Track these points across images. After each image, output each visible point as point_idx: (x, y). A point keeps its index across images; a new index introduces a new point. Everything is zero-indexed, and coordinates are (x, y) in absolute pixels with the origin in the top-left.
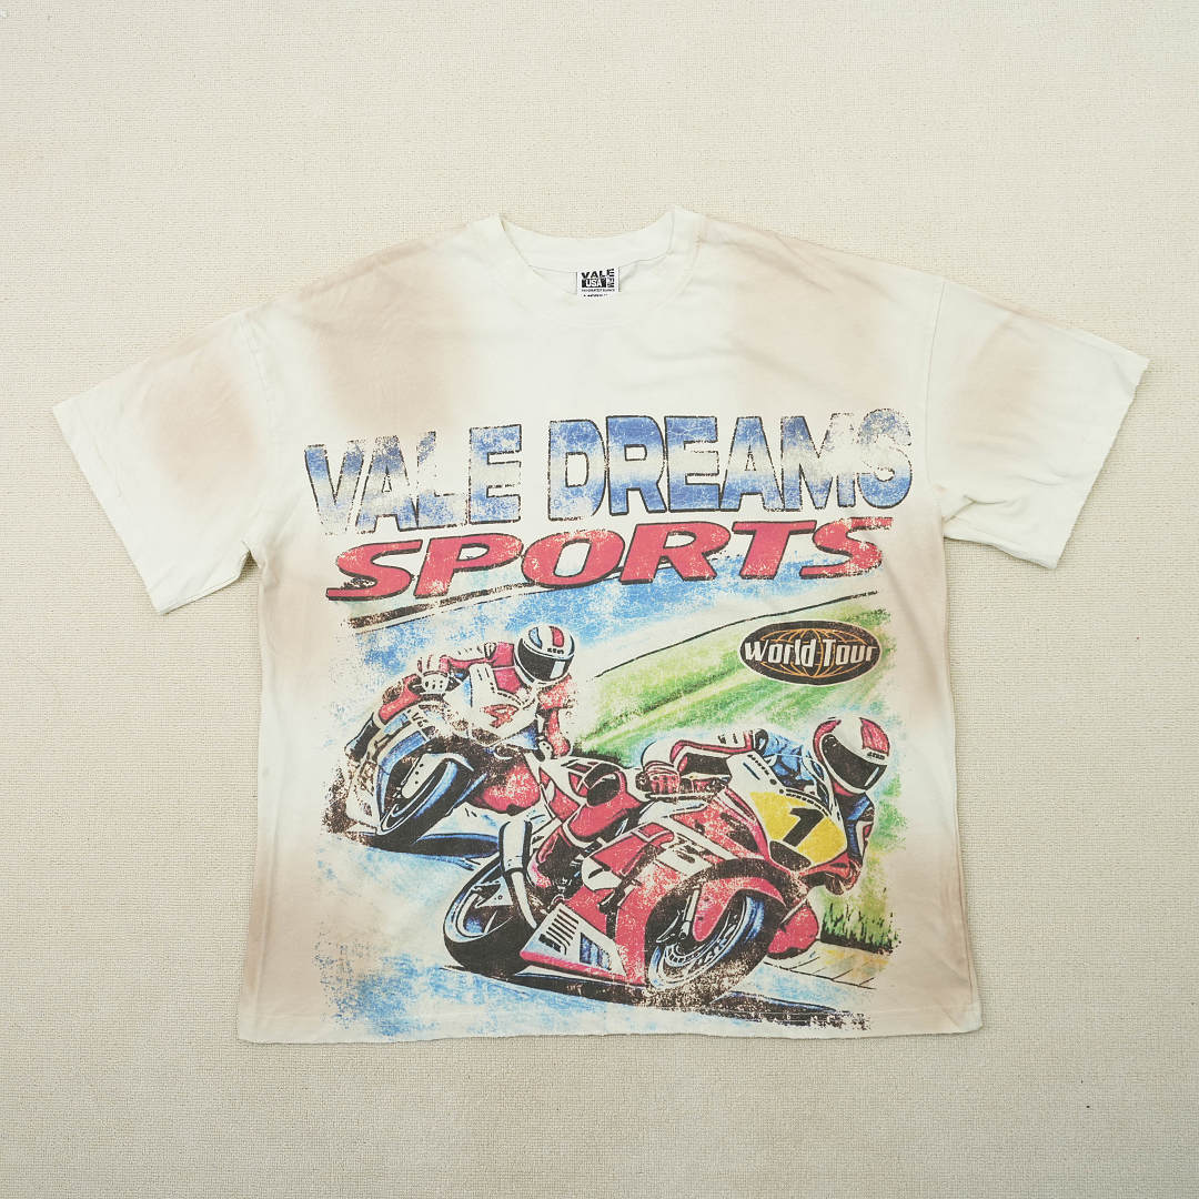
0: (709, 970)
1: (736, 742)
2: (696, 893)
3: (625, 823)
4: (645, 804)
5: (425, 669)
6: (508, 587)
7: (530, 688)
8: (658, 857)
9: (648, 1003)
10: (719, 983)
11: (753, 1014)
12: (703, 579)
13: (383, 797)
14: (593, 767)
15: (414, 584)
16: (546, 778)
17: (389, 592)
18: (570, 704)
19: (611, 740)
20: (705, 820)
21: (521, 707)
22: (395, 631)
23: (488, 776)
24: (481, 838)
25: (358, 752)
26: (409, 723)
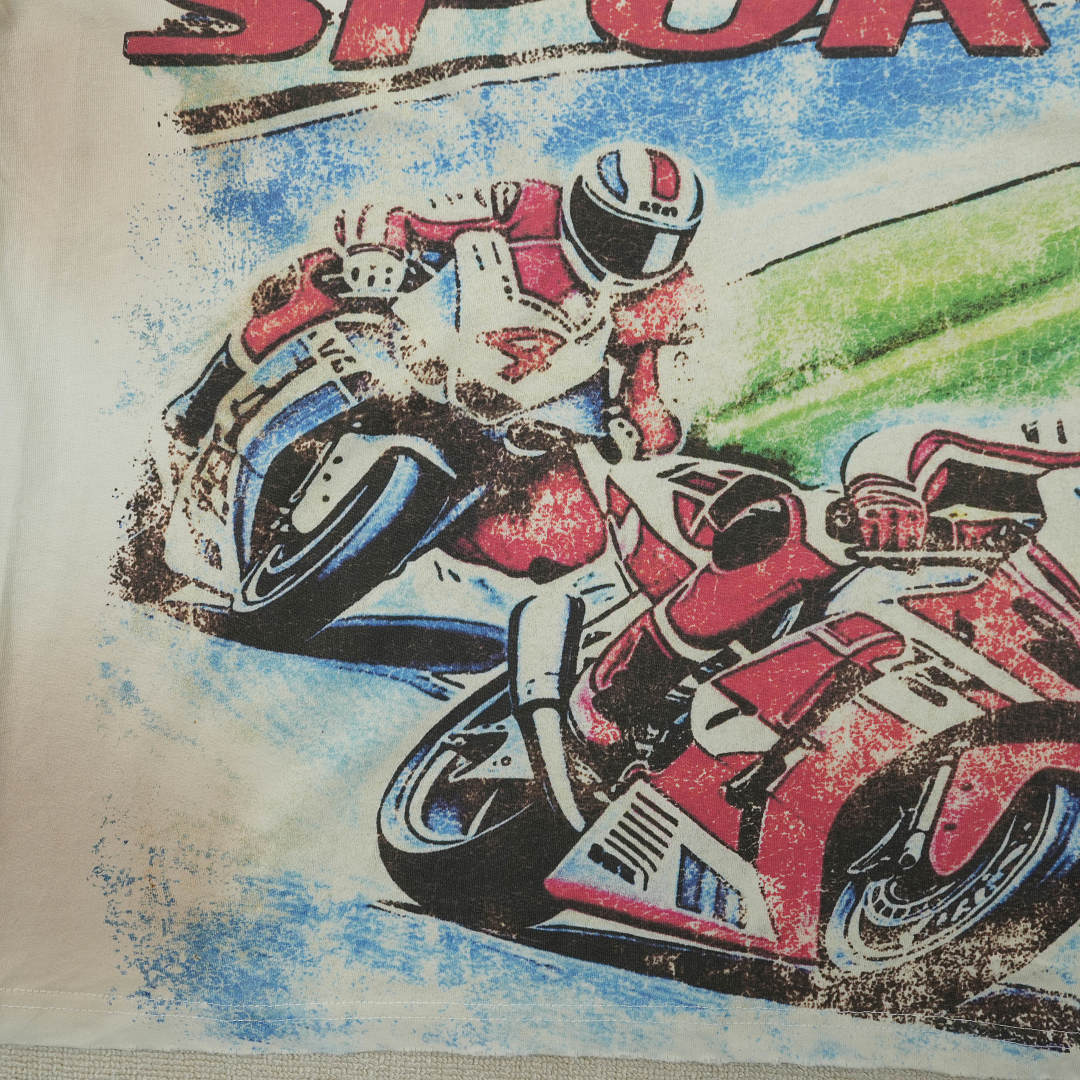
0: (959, 938)
1: (1063, 439)
2: (945, 771)
3: (795, 612)
4: (845, 570)
5: (351, 239)
6: (554, 51)
7: (595, 293)
8: (867, 690)
9: (821, 1000)
10: (981, 965)
11: (1050, 1034)
12: (1015, 51)
13: (248, 527)
14: (731, 482)
15: (330, 35)
16: (620, 501)
17: (271, 47)
18: (686, 334)
19: (774, 423)
20: (976, 614)
21: (571, 337)
22: (284, 146)
23: (490, 492)
24: (468, 629)
25: (194, 423)
26: (311, 362)
